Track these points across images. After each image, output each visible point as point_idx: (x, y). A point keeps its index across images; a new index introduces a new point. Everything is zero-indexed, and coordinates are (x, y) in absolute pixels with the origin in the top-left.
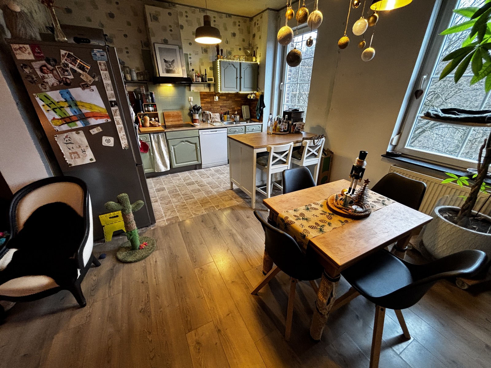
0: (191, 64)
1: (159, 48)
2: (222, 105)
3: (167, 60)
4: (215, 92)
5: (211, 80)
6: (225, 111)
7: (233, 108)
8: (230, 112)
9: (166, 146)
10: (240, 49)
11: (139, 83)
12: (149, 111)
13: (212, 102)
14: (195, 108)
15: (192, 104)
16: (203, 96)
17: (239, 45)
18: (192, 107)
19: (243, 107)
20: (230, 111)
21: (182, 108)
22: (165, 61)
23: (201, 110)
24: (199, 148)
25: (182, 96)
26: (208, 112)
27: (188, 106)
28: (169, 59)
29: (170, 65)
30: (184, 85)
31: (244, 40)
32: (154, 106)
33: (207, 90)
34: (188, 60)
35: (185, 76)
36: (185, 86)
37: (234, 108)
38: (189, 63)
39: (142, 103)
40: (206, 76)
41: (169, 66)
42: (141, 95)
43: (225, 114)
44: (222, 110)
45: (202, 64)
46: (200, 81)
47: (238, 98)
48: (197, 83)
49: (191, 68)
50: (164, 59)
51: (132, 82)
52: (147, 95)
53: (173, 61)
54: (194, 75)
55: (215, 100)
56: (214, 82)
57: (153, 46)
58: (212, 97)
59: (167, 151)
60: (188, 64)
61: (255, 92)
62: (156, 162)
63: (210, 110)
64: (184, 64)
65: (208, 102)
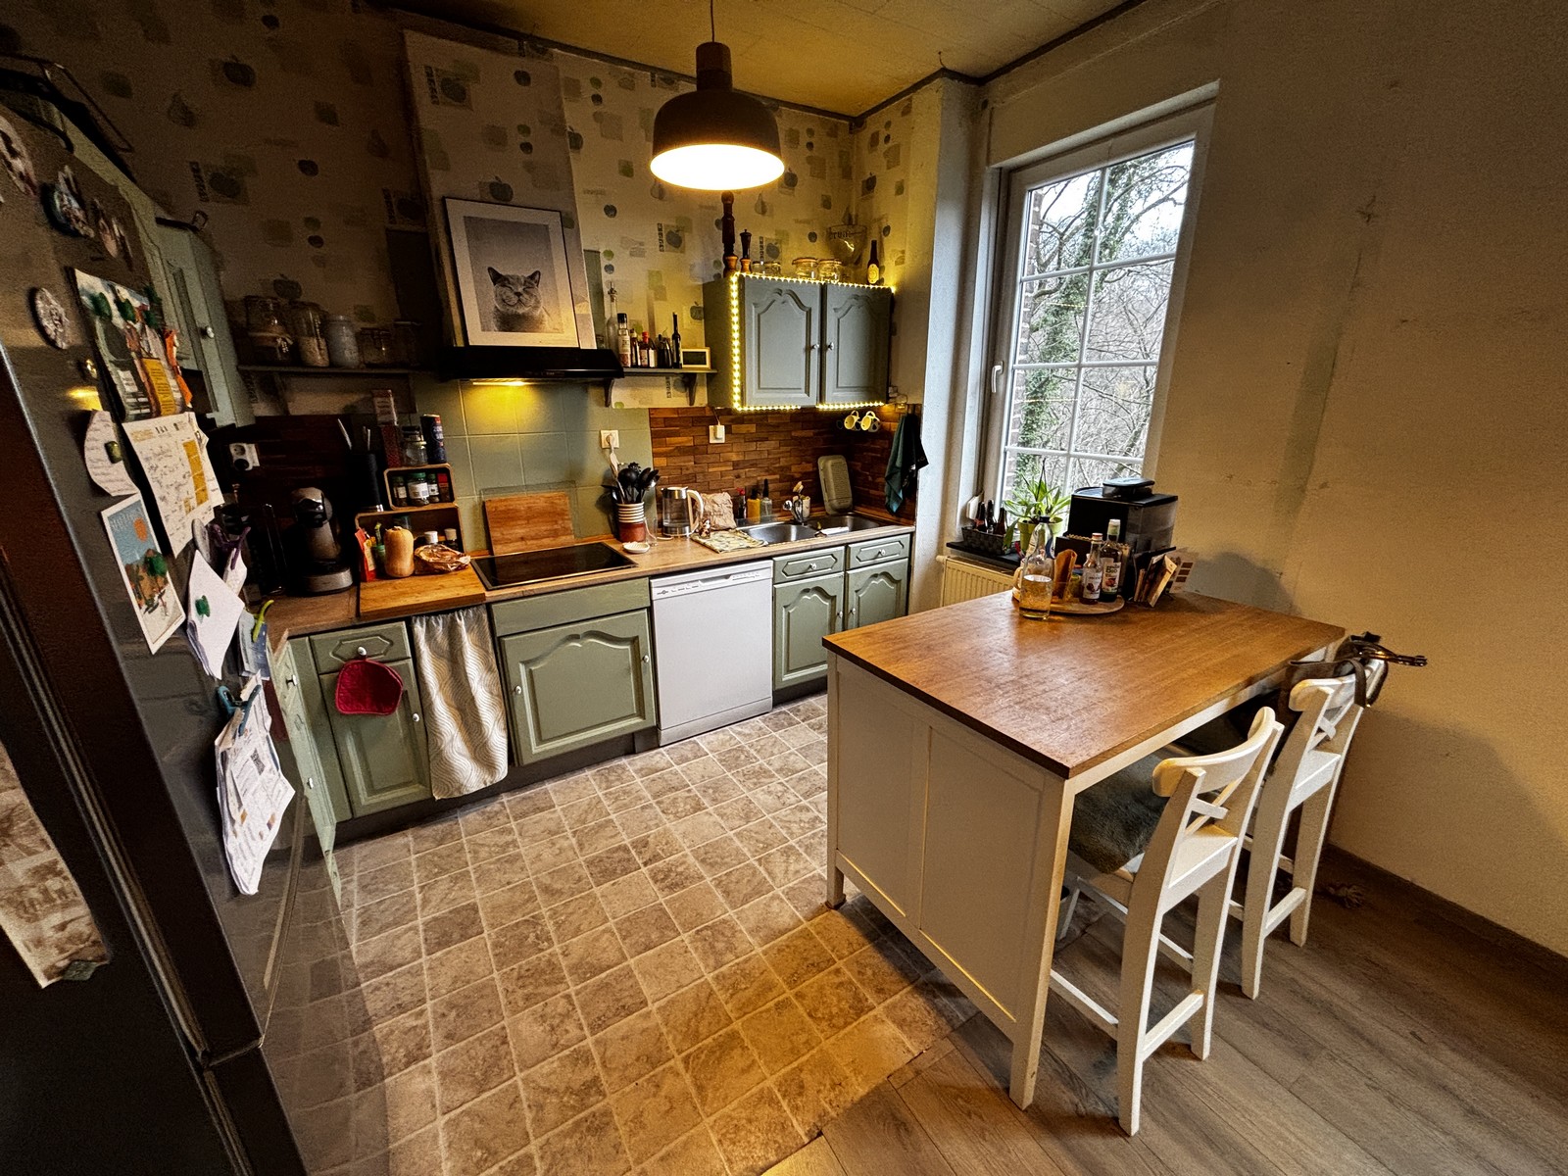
0: (611, 292)
1: (468, 220)
2: (741, 458)
3: (503, 273)
4: (712, 409)
5: (698, 358)
6: (751, 483)
7: (782, 468)
8: (771, 486)
9: (489, 669)
10: (812, 237)
11: (368, 377)
12: (412, 501)
13: (701, 450)
14: (630, 479)
15: (615, 463)
16: (663, 425)
17: (807, 222)
18: (617, 472)
19: (821, 462)
20: (773, 481)
21: (571, 479)
22: (497, 278)
23: (653, 484)
24: (648, 658)
25: (568, 429)
26: (683, 490)
27: (595, 469)
28: (515, 268)
29: (518, 294)
30: (584, 383)
31: (827, 204)
32: (441, 477)
33: (679, 400)
34: (599, 275)
35: (590, 343)
36: (585, 387)
37: (788, 468)
38: (606, 290)
39: (383, 465)
40: (677, 345)
41: (515, 299)
42: (376, 432)
43: (754, 493)
44: (738, 477)
45: (660, 293)
46: (652, 364)
47: (803, 429)
48: (641, 373)
49: (611, 311)
50: (490, 269)
51: (335, 372)
52: (405, 429)
53: (534, 279)
54: (627, 338)
55: (712, 441)
56: (713, 366)
57: (437, 211)
58: (699, 430)
59: (497, 689)
60: (598, 295)
61: (876, 404)
62: (440, 753)
63: (689, 481)
64: (585, 292)
65: (682, 451)
